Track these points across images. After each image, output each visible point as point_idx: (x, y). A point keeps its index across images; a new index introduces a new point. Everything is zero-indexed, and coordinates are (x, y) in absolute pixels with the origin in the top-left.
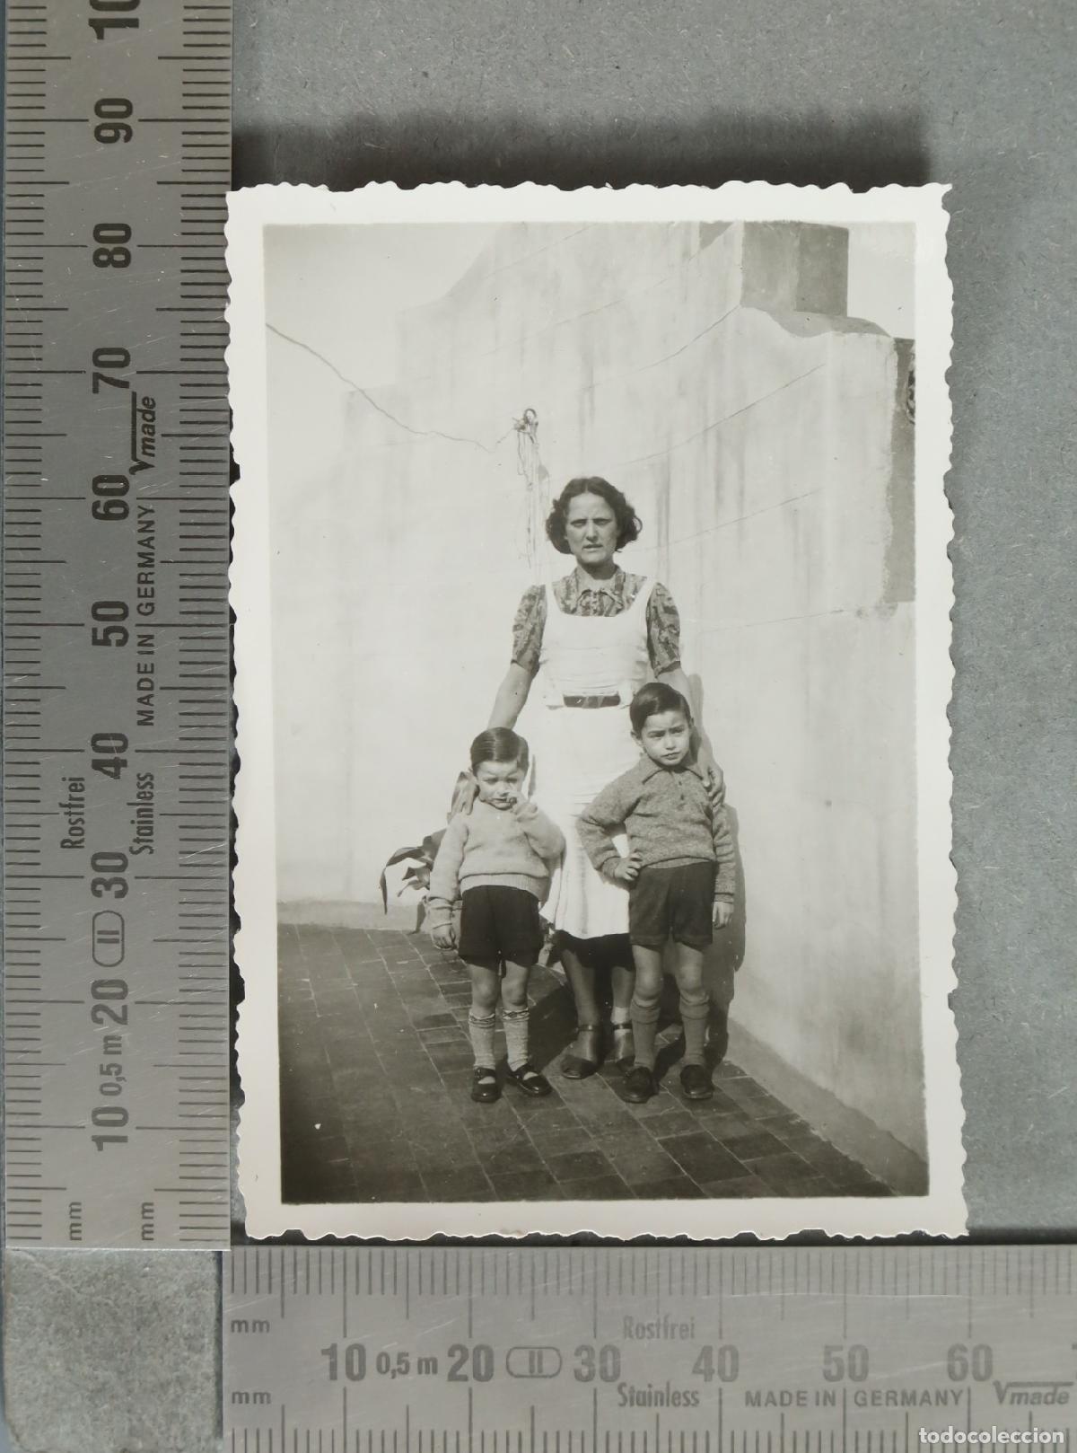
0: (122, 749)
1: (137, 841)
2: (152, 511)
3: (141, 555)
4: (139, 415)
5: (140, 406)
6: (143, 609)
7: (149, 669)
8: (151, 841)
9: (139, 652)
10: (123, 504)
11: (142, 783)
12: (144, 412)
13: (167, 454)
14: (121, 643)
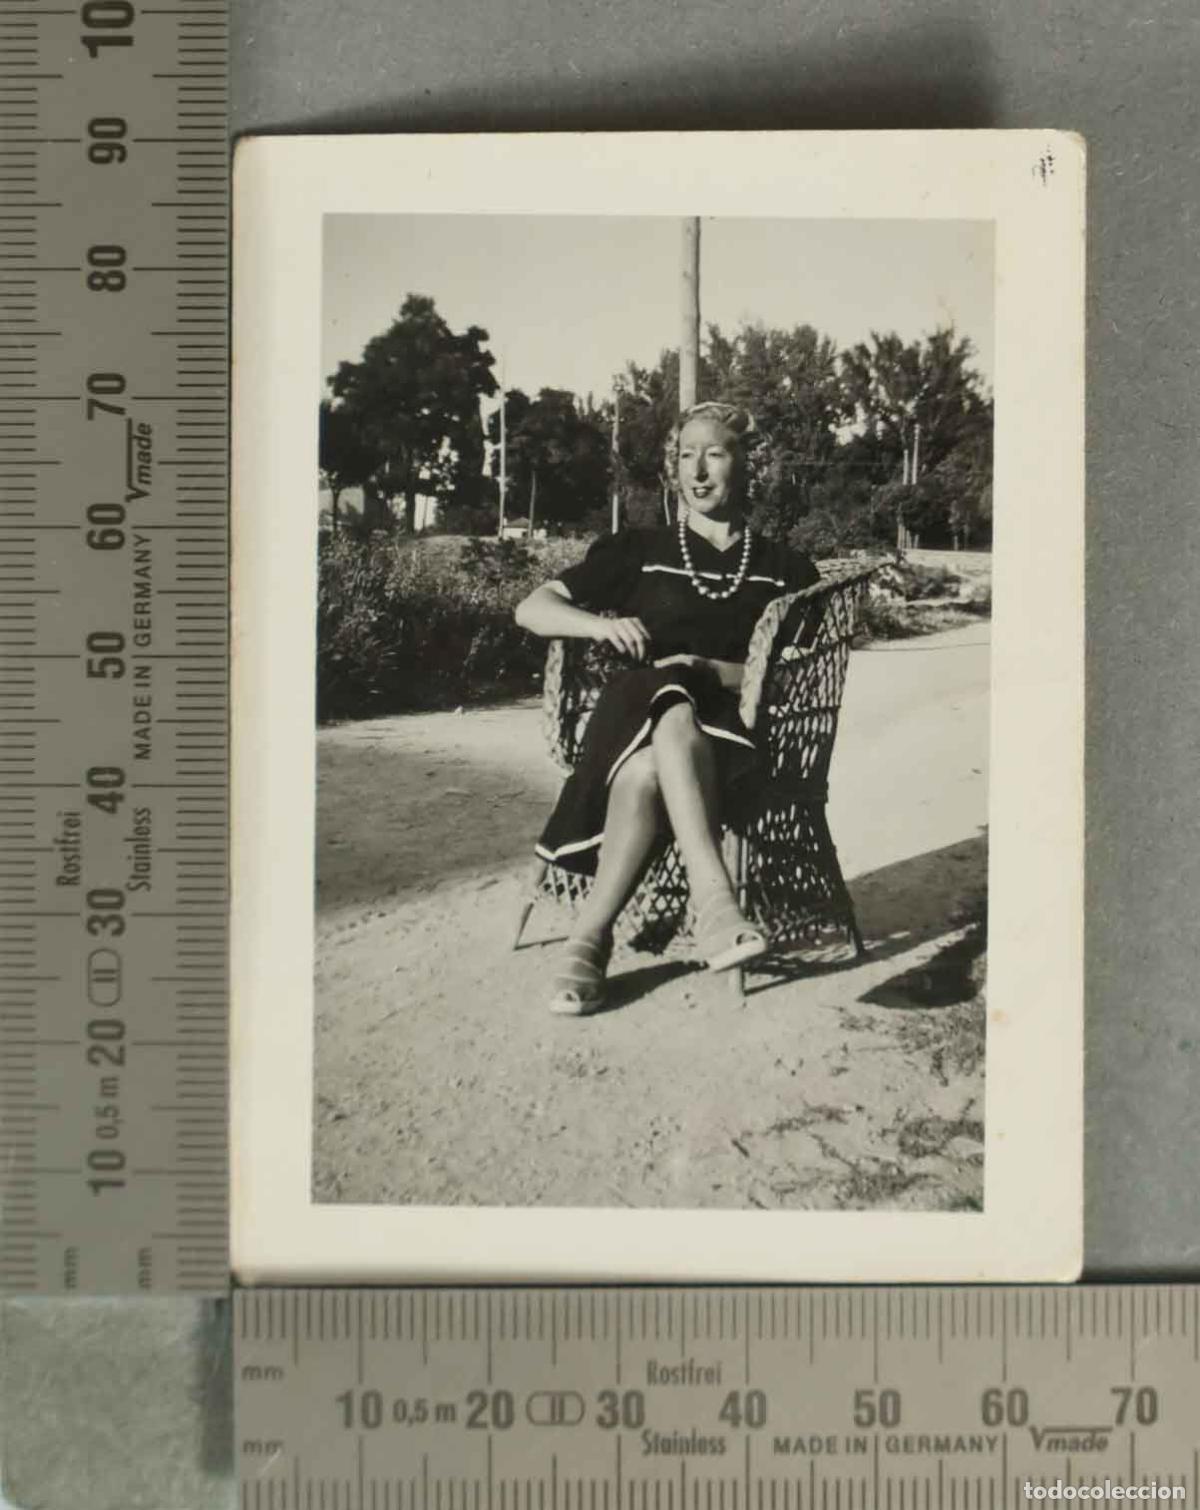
0: (119, 783)
1: (134, 877)
2: (147, 540)
3: (137, 585)
4: (135, 443)
5: (136, 432)
6: (141, 641)
7: (145, 702)
8: (147, 877)
9: (138, 685)
10: (120, 534)
11: (140, 817)
12: (140, 439)
13: (164, 482)
14: (118, 675)
